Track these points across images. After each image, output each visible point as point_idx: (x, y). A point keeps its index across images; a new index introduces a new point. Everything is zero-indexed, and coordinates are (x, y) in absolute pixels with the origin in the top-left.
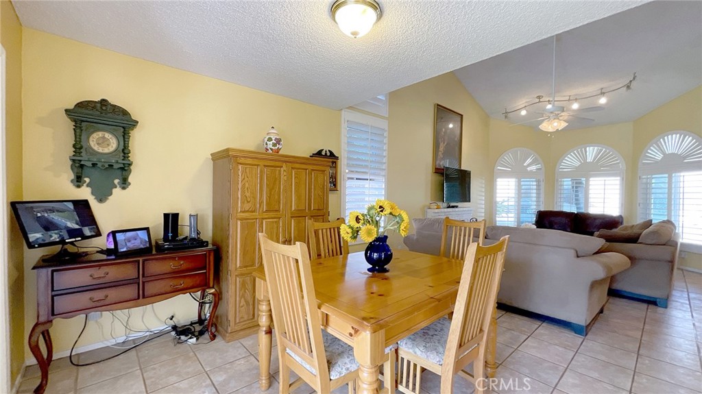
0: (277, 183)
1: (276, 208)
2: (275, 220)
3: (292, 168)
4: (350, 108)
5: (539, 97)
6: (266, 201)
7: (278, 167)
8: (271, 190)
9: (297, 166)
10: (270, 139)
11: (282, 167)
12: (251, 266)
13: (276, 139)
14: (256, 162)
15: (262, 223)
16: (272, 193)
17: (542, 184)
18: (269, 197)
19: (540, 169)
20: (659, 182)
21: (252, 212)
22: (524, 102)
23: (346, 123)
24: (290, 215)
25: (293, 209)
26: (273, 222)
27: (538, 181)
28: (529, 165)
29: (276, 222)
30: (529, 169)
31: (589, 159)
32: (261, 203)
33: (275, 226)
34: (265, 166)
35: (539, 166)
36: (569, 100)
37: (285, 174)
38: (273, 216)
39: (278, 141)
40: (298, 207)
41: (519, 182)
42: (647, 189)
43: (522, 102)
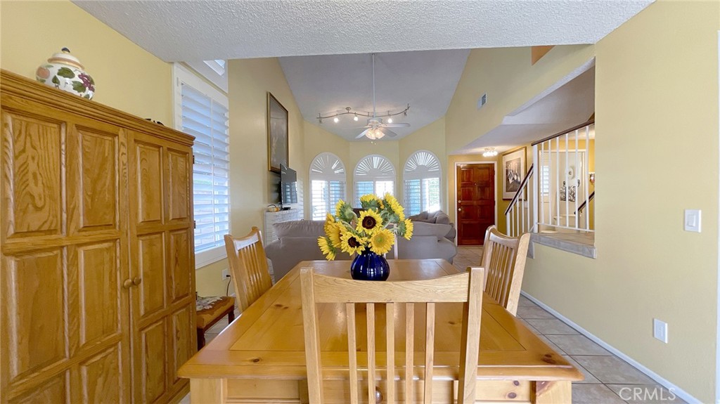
0: (108, 166)
1: (108, 219)
2: (105, 245)
3: (135, 141)
4: (184, 64)
5: (348, 109)
6: (86, 205)
7: (107, 134)
8: (95, 182)
9: (145, 138)
10: (66, 73)
11: (115, 135)
12: (56, 359)
13: (82, 76)
14: (55, 114)
15: (76, 256)
16: (99, 189)
17: (345, 185)
18: (92, 195)
19: (343, 173)
20: (415, 184)
21: (50, 232)
22: (336, 110)
23: (180, 86)
24: (135, 233)
25: (140, 219)
26: (101, 250)
27: (341, 183)
28: (335, 169)
29: (107, 249)
30: (335, 172)
31: (375, 167)
32: (71, 213)
33: (107, 257)
34: (79, 127)
35: (341, 170)
36: (368, 116)
37: (123, 150)
38: (102, 237)
39: (88, 83)
40: (148, 215)
41: (329, 184)
42: (408, 189)
43: (334, 110)
